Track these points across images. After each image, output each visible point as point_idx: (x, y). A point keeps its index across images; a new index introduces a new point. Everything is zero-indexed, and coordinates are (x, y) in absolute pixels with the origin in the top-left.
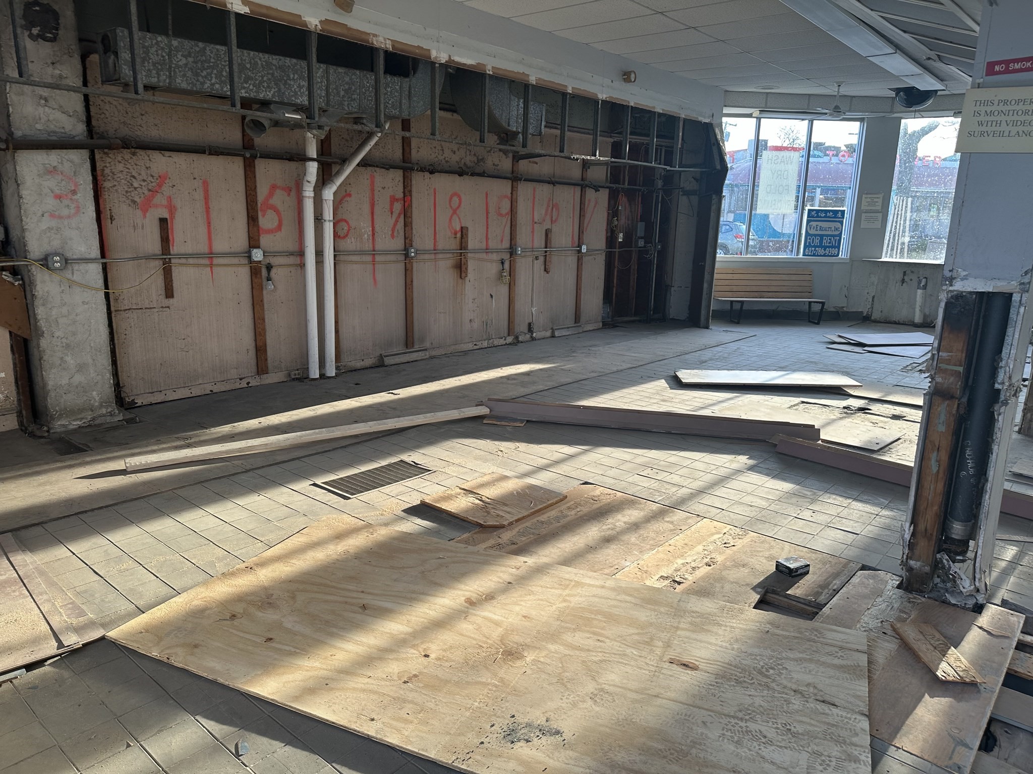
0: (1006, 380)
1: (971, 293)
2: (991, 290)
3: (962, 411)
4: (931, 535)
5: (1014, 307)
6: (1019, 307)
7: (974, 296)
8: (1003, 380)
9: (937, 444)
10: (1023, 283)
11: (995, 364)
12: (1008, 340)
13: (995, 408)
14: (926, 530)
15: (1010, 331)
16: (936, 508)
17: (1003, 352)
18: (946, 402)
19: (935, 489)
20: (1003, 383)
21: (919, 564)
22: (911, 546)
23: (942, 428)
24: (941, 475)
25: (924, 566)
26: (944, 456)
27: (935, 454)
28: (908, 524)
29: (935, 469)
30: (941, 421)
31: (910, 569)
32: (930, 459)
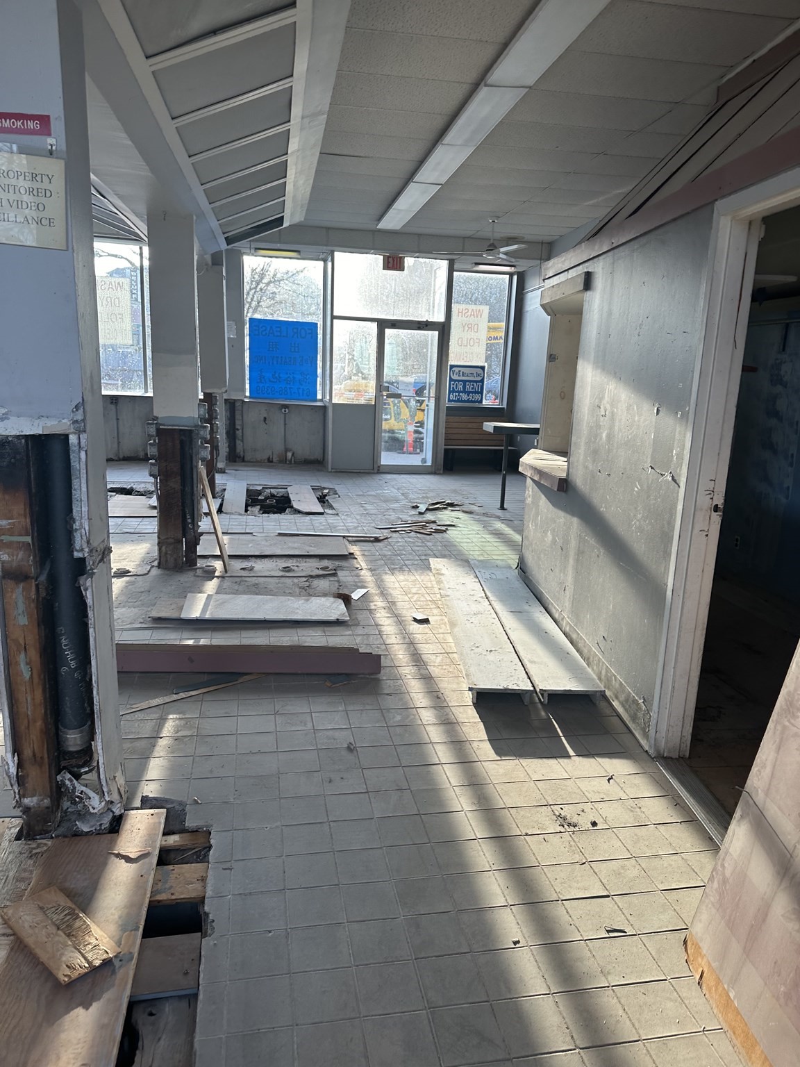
0: (85, 546)
1: (18, 437)
2: (41, 433)
3: (43, 594)
4: (42, 758)
5: (74, 452)
6: (79, 452)
7: (23, 441)
8: (81, 546)
9: (22, 642)
10: (76, 421)
11: (68, 527)
12: (76, 494)
13: (81, 582)
14: (34, 755)
15: (75, 483)
16: (39, 724)
17: (74, 511)
18: (21, 586)
19: (33, 699)
20: (82, 550)
21: (35, 799)
22: (21, 780)
23: (23, 621)
24: (36, 680)
25: (42, 800)
26: (34, 654)
27: (23, 655)
28: (9, 755)
29: (27, 675)
30: (20, 612)
31: (27, 810)
32: (17, 664)
